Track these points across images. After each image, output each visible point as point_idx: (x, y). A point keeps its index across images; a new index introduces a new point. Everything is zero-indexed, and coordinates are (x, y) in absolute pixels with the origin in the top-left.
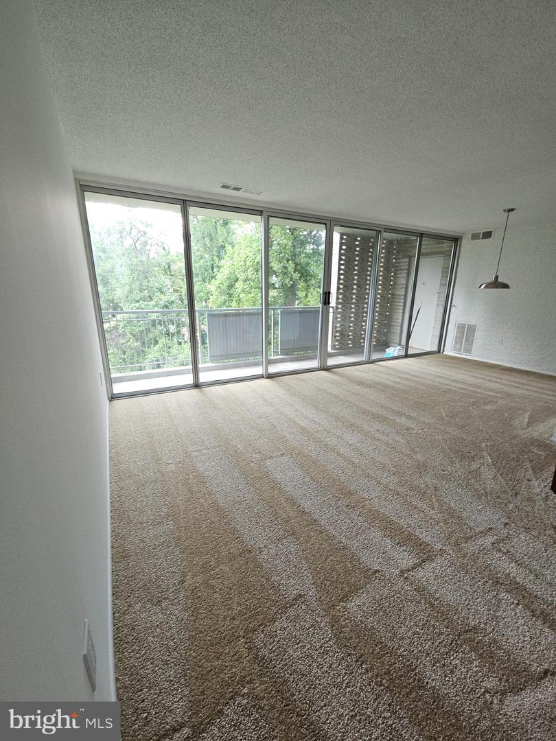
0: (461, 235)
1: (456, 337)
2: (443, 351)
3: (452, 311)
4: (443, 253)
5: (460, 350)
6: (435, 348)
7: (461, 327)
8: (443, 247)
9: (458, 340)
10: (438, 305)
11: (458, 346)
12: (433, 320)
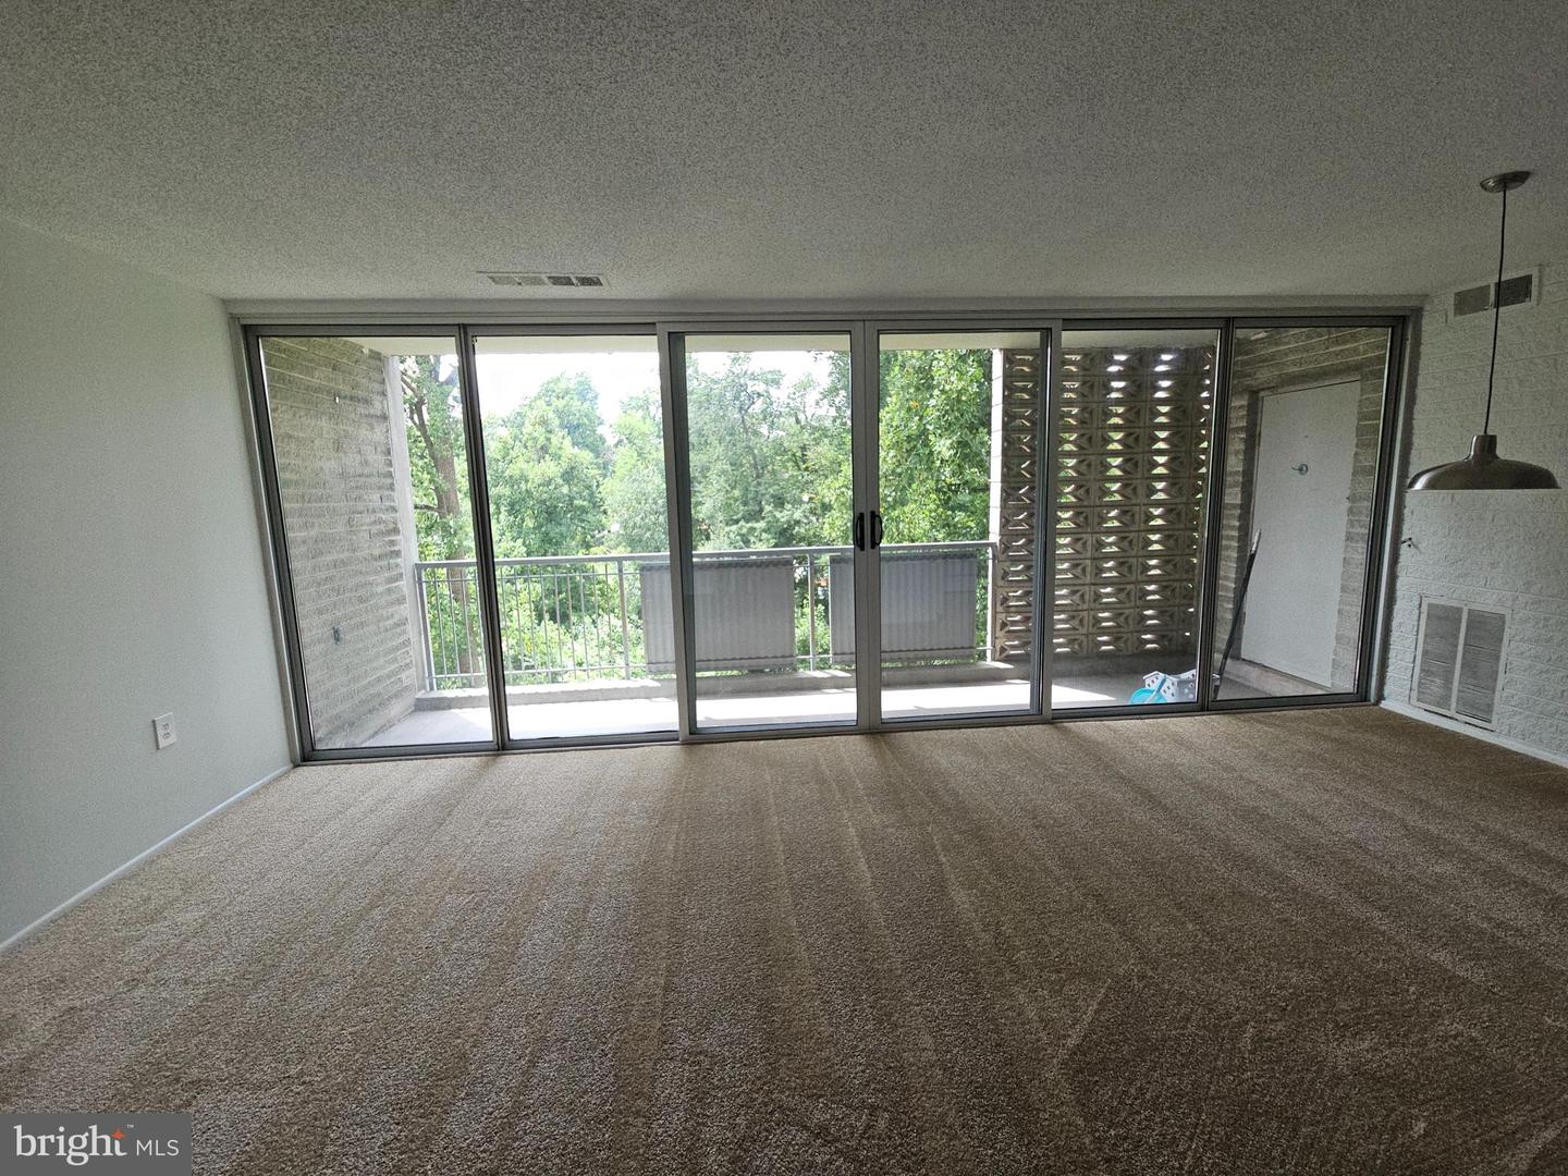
0: (1413, 303)
1: (1425, 653)
2: (1381, 697)
3: (1402, 559)
4: (1357, 367)
5: (1444, 701)
6: (1346, 684)
7: (1442, 620)
8: (1356, 350)
9: (1434, 663)
10: (1349, 538)
11: (1436, 686)
12: (1338, 590)
